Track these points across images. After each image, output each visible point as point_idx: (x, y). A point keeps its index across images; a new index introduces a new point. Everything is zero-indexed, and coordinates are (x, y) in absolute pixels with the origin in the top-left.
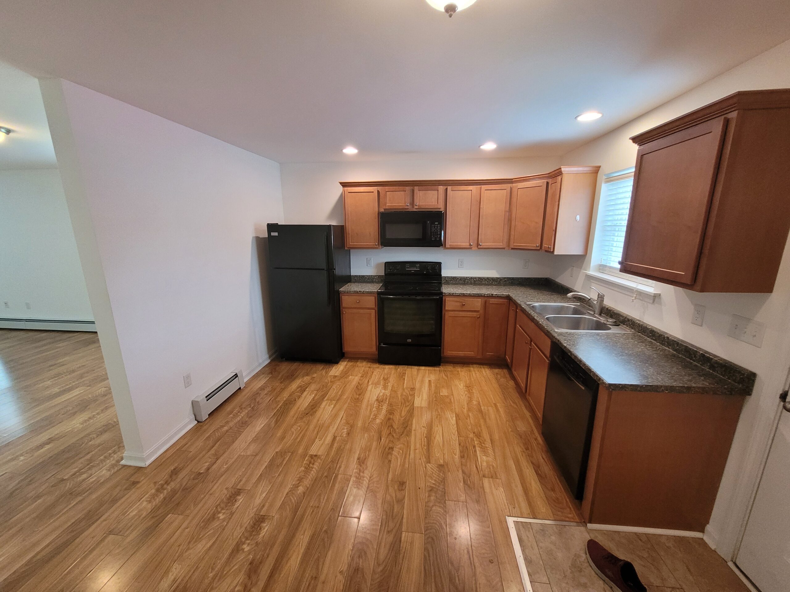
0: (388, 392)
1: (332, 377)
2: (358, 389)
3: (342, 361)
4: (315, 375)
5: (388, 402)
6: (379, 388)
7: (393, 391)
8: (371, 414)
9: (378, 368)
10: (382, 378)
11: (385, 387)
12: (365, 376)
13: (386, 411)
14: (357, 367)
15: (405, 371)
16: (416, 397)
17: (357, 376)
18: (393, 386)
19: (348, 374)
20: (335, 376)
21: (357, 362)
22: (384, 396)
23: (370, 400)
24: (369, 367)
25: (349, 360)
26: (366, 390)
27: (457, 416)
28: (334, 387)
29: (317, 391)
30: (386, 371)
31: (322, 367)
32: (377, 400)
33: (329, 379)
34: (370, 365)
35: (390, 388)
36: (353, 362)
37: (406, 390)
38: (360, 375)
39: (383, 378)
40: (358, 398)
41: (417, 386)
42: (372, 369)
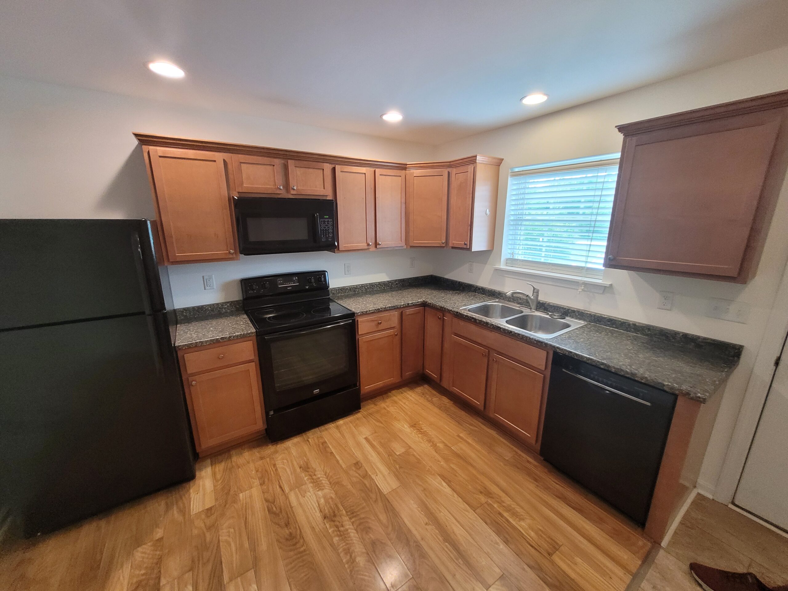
0: (328, 491)
1: (203, 516)
2: (275, 513)
3: (201, 470)
4: (159, 533)
5: (344, 512)
6: (309, 491)
7: (335, 484)
8: (339, 555)
9: (276, 452)
10: (298, 470)
11: (317, 485)
12: (266, 480)
13: (356, 530)
14: (239, 467)
15: (322, 437)
16: (373, 477)
17: (252, 488)
18: (327, 476)
19: (232, 492)
20: (207, 509)
21: (230, 457)
22: (329, 503)
23: (314, 524)
24: (262, 458)
25: (211, 462)
26: (292, 507)
27: (443, 478)
28: (224, 538)
29: (191, 569)
30: (294, 451)
31: (163, 503)
32: (325, 518)
33: (199, 523)
34: (259, 452)
35: (325, 481)
36: (222, 461)
37: (351, 472)
38: (257, 482)
39: (300, 468)
40: (291, 534)
41: (359, 455)
42: (268, 459)
